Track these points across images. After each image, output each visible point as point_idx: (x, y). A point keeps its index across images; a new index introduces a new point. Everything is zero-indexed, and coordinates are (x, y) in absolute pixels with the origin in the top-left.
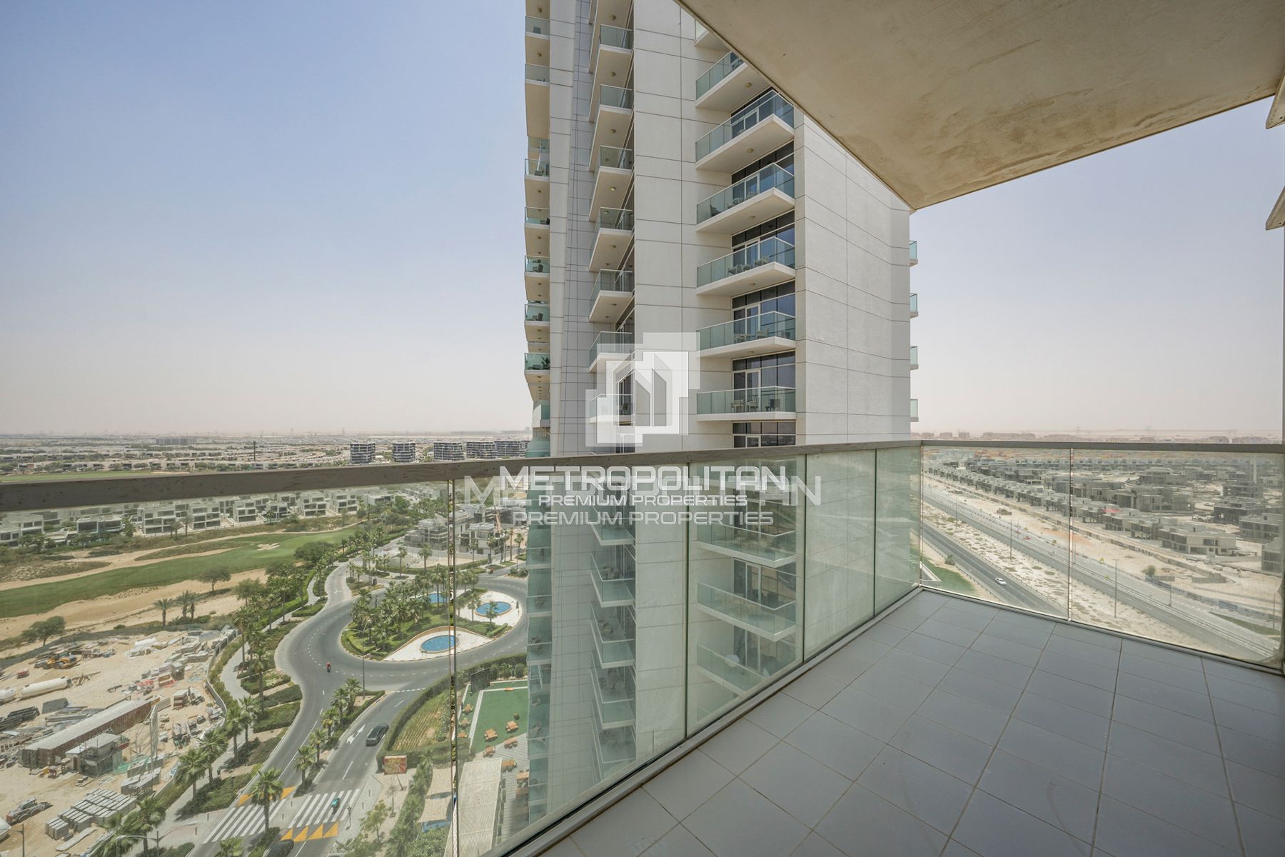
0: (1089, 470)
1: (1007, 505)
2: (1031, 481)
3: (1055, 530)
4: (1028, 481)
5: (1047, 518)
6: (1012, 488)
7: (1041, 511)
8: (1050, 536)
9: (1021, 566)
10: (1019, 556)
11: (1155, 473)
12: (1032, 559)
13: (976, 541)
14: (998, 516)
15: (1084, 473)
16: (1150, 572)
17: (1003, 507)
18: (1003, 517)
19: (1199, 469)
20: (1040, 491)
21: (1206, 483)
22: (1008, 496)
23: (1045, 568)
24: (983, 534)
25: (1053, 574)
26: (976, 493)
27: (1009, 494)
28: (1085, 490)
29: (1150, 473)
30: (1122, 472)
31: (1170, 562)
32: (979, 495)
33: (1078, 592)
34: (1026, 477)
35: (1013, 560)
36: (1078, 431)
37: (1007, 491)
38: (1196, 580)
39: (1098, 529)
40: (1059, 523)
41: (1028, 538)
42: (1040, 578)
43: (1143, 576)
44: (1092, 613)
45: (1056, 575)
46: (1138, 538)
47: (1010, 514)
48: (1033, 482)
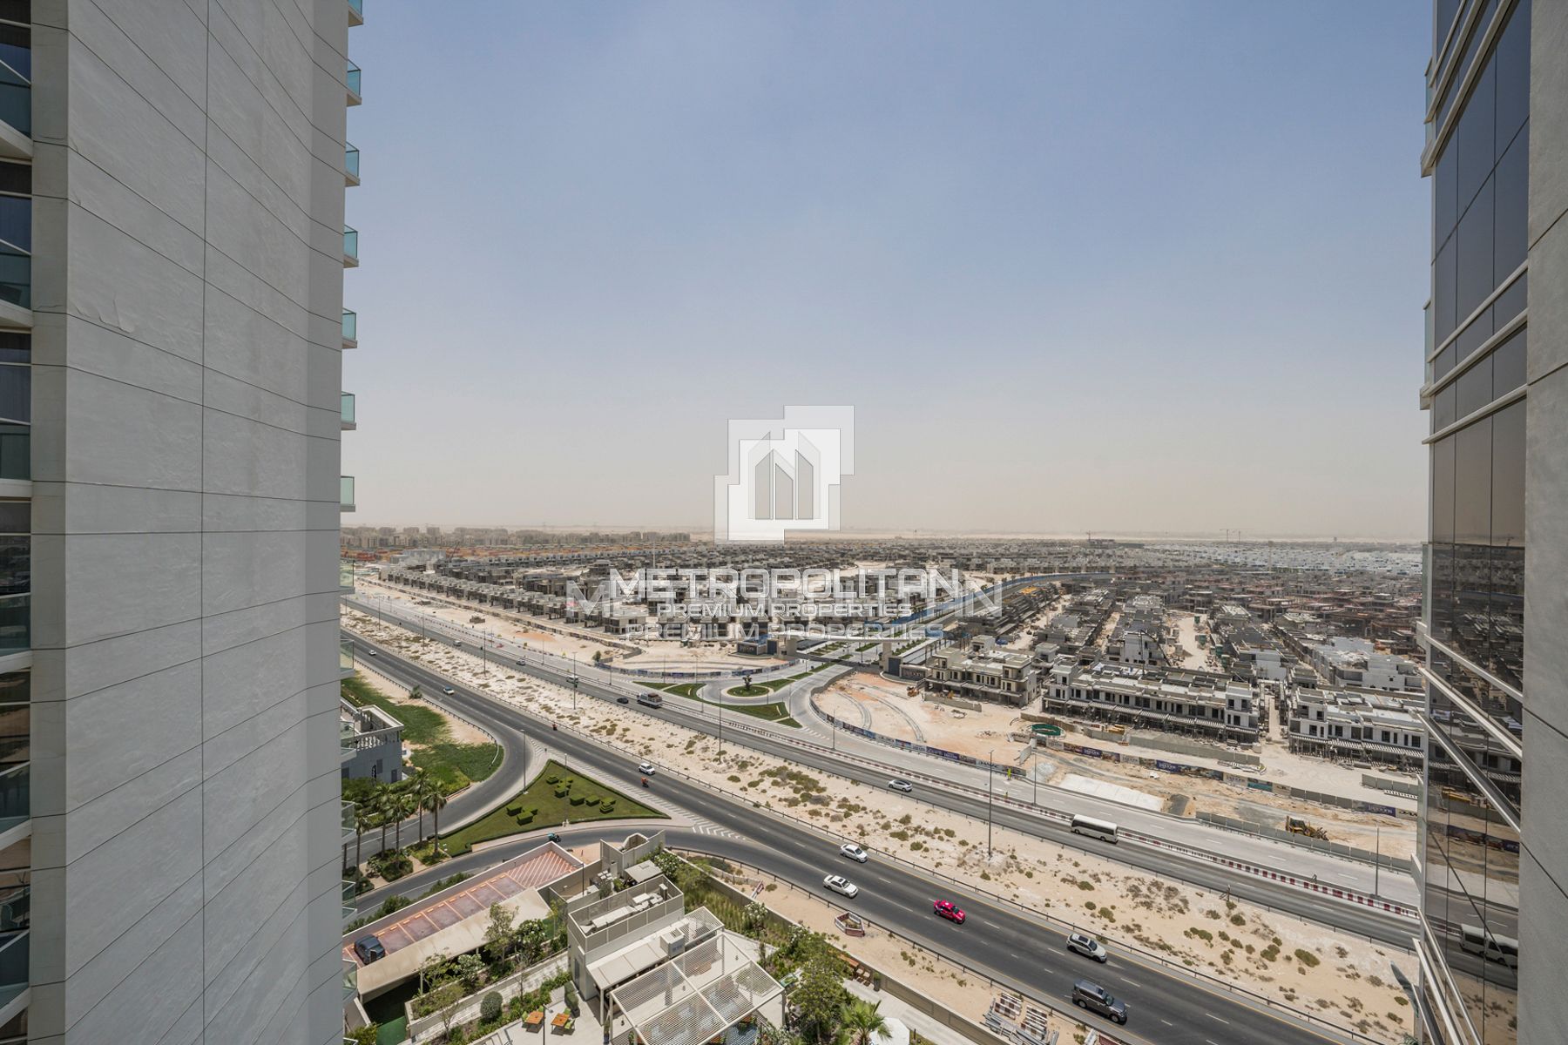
0: (554, 565)
1: (481, 611)
2: (504, 581)
3: (526, 631)
4: (501, 581)
5: (518, 620)
6: (486, 591)
7: (513, 613)
8: (520, 640)
9: (495, 679)
10: (491, 667)
11: (600, 565)
12: (505, 669)
13: (447, 661)
14: (470, 626)
15: (550, 568)
16: (597, 657)
17: (476, 614)
18: (477, 626)
19: (625, 560)
20: (512, 591)
21: (629, 571)
22: (481, 601)
23: (518, 675)
24: (455, 650)
25: (523, 680)
26: (446, 602)
27: (482, 598)
28: (550, 586)
29: (596, 565)
30: (577, 566)
31: (610, 644)
32: (450, 603)
33: (546, 693)
34: (499, 578)
35: (487, 674)
36: (544, 526)
37: (480, 595)
38: (625, 657)
39: (560, 625)
40: (529, 623)
41: (501, 646)
42: (514, 687)
43: (593, 662)
44: (558, 711)
45: (527, 681)
46: (589, 627)
47: (484, 621)
48: (507, 583)
